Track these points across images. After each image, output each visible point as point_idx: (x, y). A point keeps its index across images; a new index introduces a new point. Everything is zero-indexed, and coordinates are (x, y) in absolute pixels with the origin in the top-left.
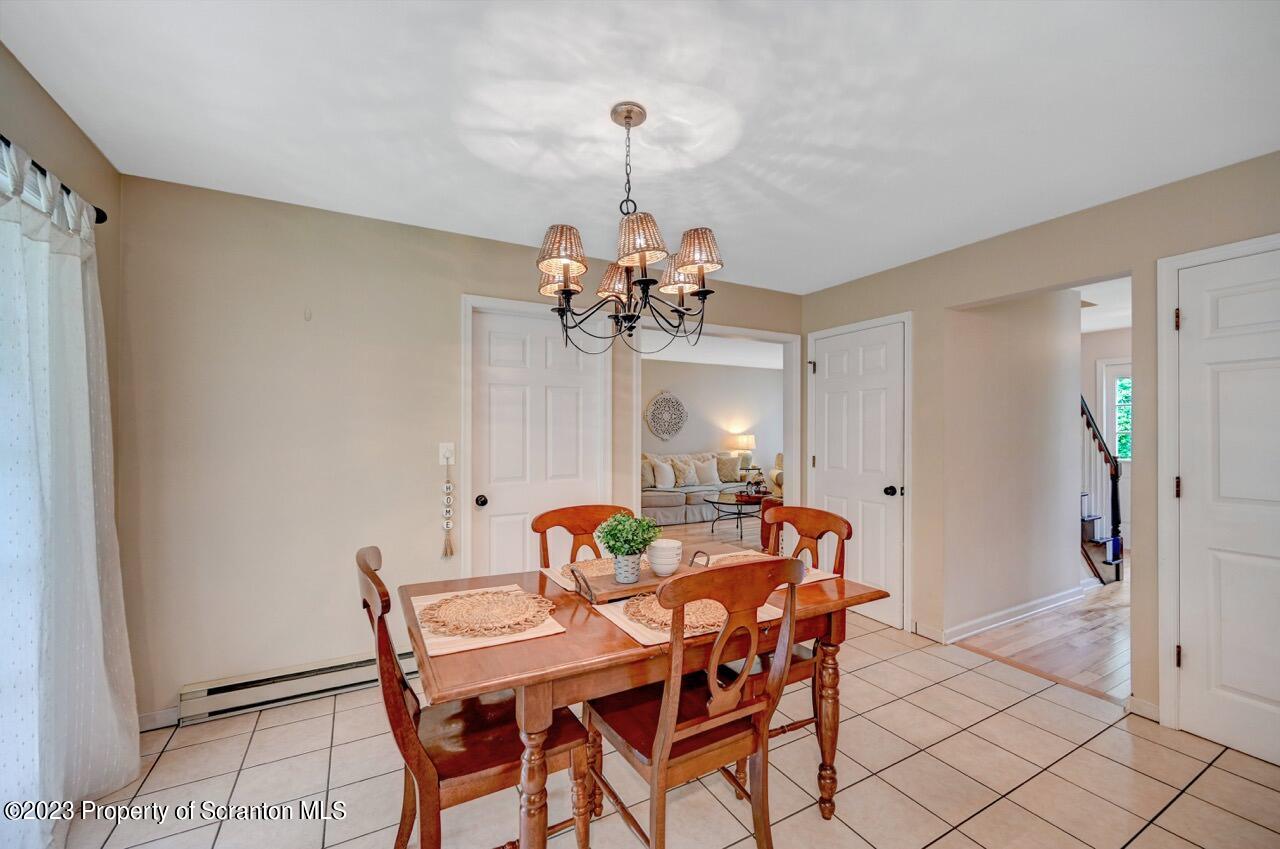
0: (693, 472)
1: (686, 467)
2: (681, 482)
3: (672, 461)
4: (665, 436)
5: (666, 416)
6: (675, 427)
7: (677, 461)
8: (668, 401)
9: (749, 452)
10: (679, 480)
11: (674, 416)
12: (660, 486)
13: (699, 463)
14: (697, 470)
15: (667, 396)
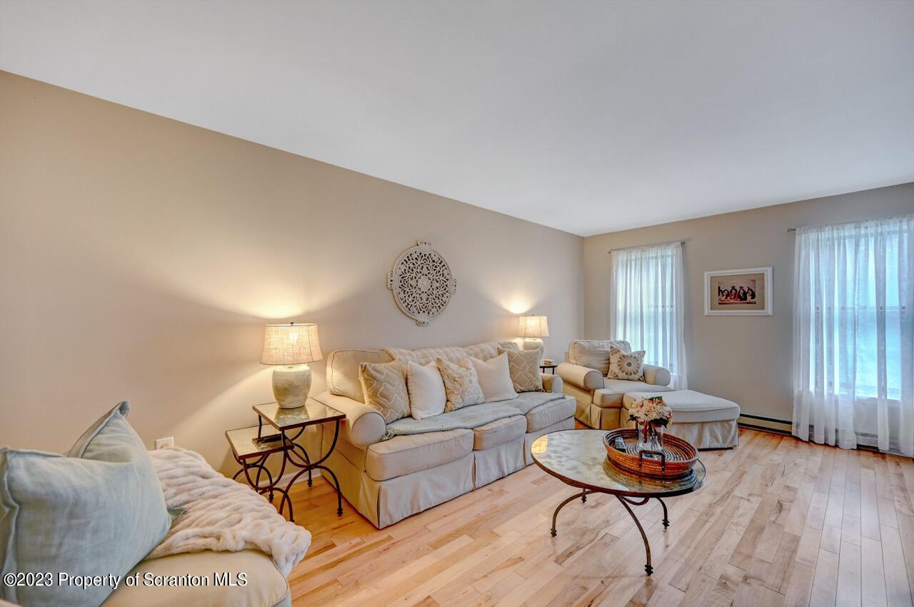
0: (475, 379)
1: (461, 370)
2: (456, 400)
3: (439, 361)
4: (422, 317)
5: (424, 284)
6: (436, 301)
7: (446, 362)
8: (425, 257)
9: (539, 340)
10: (453, 398)
11: (436, 285)
12: (418, 413)
13: (480, 362)
14: (480, 373)
15: (425, 250)
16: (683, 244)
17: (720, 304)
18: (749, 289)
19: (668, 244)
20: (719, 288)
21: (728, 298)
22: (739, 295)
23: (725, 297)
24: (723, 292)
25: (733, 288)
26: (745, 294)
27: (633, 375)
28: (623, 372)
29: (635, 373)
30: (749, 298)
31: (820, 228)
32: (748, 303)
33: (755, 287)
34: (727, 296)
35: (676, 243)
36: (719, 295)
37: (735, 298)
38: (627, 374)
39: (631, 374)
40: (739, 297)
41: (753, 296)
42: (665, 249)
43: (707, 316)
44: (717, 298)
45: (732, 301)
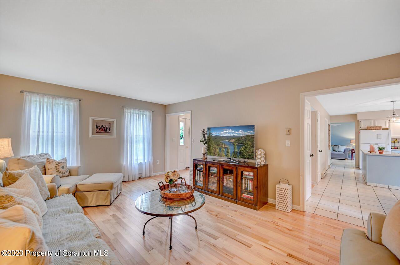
16: (80, 101)
17: (96, 132)
18: (108, 127)
19: (72, 98)
20: (96, 125)
21: (100, 130)
22: (104, 129)
23: (99, 129)
24: (98, 127)
25: (102, 126)
26: (107, 129)
27: (65, 173)
28: (60, 173)
29: (66, 172)
30: (108, 130)
31: (131, 109)
32: (108, 133)
33: (110, 127)
34: (100, 129)
35: (77, 100)
36: (96, 128)
37: (103, 130)
38: (62, 173)
39: (64, 173)
40: (104, 130)
41: (110, 130)
42: (69, 101)
43: (90, 138)
44: (95, 129)
45: (101, 131)
